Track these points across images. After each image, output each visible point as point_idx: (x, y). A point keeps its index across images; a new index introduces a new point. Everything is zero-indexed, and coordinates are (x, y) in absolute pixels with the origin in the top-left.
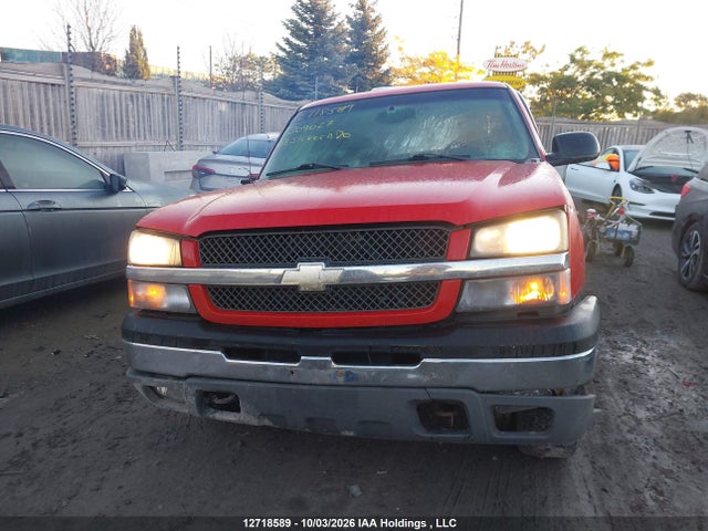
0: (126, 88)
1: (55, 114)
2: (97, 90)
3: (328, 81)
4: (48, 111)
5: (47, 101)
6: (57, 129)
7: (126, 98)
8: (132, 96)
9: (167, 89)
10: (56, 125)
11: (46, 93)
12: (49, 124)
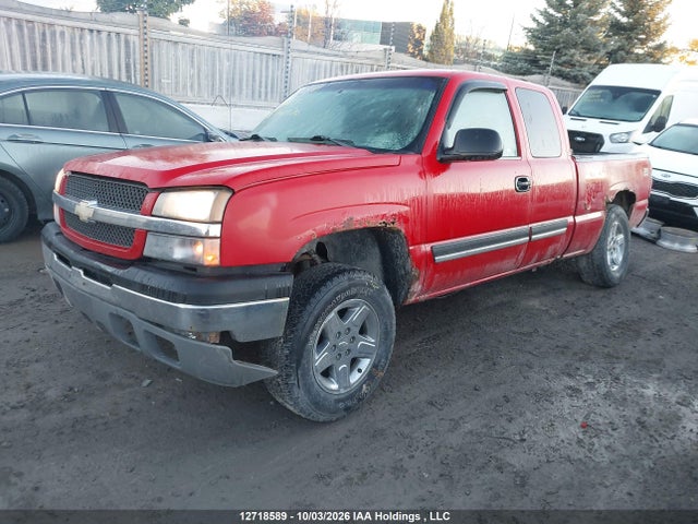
0: (338, 59)
1: (273, 79)
2: (311, 61)
3: (572, 56)
4: (267, 77)
5: (267, 67)
6: (272, 92)
7: (336, 68)
8: (342, 66)
9: (377, 60)
10: (272, 88)
11: (267, 62)
12: (266, 87)
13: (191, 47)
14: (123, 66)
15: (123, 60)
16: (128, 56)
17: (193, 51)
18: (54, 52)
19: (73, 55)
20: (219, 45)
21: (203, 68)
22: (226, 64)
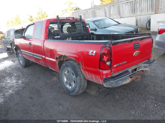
19: (140, 6)
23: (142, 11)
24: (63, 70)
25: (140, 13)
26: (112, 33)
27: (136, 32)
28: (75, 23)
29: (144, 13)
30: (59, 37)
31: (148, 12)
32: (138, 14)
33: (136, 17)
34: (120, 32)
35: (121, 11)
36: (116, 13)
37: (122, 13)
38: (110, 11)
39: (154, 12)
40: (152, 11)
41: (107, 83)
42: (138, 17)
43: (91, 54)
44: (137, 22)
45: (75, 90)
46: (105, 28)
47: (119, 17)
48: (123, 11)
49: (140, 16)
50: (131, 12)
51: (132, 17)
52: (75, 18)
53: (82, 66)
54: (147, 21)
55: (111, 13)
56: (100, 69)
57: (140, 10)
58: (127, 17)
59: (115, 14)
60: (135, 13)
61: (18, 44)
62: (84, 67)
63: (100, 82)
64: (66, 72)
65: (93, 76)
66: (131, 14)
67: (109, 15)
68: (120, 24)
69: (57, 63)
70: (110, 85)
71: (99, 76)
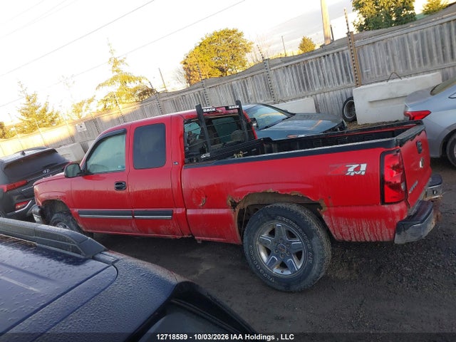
13: (385, 41)
14: (343, 69)
15: (343, 66)
16: (345, 63)
17: (386, 44)
18: (310, 73)
19: (318, 72)
20: (405, 31)
21: (396, 53)
22: (414, 43)
23: (325, 83)
24: (255, 232)
25: (321, 88)
26: (292, 137)
27: (341, 129)
28: (213, 121)
29: (330, 87)
30: (208, 155)
31: (339, 83)
32: (317, 89)
33: (314, 96)
34: (312, 132)
35: (275, 86)
36: (261, 93)
37: (277, 92)
38: (246, 89)
39: (352, 83)
40: (349, 80)
41: (406, 231)
42: (318, 96)
43: (352, 174)
44: (317, 107)
45: (308, 274)
46: (267, 127)
47: (272, 101)
48: (279, 87)
49: (322, 94)
50: (300, 87)
51: (303, 97)
52: (230, 108)
53: (325, 208)
54: (341, 105)
55: (250, 94)
56: (383, 203)
57: (320, 81)
58: (292, 100)
59: (261, 96)
60: (308, 87)
61: (59, 195)
62: (332, 209)
63: (385, 234)
64: (265, 236)
65: (363, 223)
66: (301, 91)
67: (245, 100)
68: (294, 114)
69: (235, 217)
70: (415, 236)
71: (383, 221)
